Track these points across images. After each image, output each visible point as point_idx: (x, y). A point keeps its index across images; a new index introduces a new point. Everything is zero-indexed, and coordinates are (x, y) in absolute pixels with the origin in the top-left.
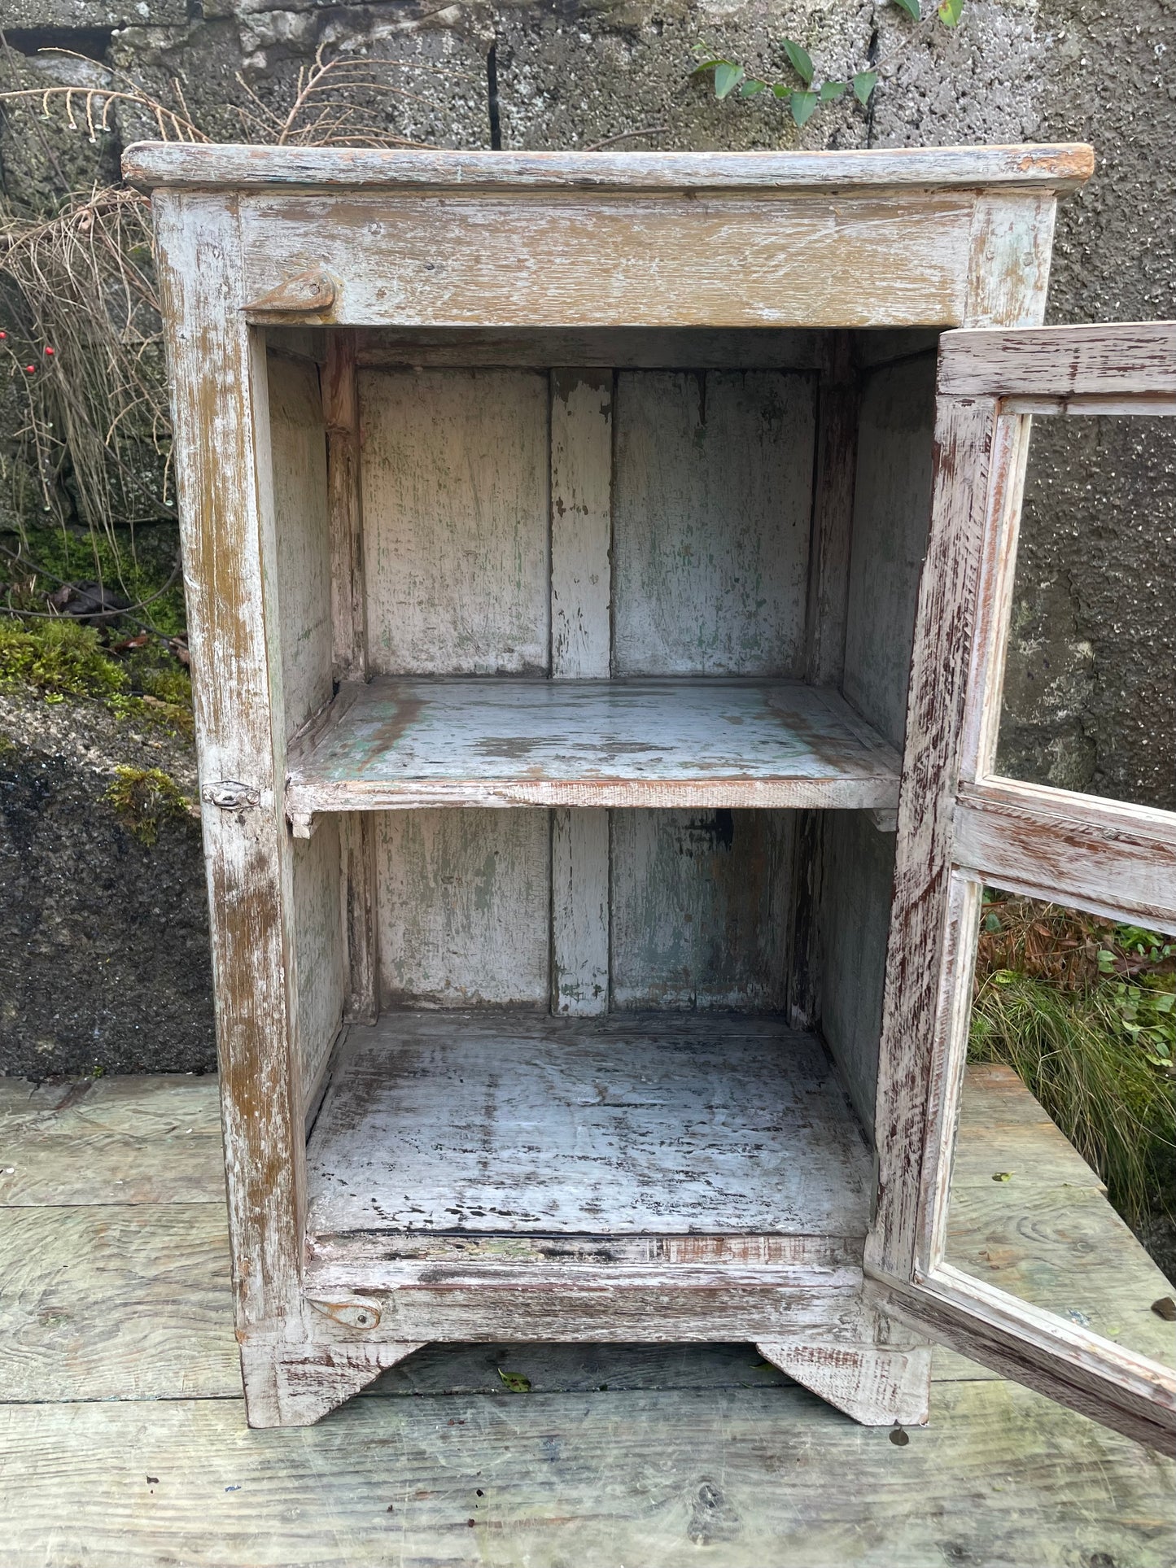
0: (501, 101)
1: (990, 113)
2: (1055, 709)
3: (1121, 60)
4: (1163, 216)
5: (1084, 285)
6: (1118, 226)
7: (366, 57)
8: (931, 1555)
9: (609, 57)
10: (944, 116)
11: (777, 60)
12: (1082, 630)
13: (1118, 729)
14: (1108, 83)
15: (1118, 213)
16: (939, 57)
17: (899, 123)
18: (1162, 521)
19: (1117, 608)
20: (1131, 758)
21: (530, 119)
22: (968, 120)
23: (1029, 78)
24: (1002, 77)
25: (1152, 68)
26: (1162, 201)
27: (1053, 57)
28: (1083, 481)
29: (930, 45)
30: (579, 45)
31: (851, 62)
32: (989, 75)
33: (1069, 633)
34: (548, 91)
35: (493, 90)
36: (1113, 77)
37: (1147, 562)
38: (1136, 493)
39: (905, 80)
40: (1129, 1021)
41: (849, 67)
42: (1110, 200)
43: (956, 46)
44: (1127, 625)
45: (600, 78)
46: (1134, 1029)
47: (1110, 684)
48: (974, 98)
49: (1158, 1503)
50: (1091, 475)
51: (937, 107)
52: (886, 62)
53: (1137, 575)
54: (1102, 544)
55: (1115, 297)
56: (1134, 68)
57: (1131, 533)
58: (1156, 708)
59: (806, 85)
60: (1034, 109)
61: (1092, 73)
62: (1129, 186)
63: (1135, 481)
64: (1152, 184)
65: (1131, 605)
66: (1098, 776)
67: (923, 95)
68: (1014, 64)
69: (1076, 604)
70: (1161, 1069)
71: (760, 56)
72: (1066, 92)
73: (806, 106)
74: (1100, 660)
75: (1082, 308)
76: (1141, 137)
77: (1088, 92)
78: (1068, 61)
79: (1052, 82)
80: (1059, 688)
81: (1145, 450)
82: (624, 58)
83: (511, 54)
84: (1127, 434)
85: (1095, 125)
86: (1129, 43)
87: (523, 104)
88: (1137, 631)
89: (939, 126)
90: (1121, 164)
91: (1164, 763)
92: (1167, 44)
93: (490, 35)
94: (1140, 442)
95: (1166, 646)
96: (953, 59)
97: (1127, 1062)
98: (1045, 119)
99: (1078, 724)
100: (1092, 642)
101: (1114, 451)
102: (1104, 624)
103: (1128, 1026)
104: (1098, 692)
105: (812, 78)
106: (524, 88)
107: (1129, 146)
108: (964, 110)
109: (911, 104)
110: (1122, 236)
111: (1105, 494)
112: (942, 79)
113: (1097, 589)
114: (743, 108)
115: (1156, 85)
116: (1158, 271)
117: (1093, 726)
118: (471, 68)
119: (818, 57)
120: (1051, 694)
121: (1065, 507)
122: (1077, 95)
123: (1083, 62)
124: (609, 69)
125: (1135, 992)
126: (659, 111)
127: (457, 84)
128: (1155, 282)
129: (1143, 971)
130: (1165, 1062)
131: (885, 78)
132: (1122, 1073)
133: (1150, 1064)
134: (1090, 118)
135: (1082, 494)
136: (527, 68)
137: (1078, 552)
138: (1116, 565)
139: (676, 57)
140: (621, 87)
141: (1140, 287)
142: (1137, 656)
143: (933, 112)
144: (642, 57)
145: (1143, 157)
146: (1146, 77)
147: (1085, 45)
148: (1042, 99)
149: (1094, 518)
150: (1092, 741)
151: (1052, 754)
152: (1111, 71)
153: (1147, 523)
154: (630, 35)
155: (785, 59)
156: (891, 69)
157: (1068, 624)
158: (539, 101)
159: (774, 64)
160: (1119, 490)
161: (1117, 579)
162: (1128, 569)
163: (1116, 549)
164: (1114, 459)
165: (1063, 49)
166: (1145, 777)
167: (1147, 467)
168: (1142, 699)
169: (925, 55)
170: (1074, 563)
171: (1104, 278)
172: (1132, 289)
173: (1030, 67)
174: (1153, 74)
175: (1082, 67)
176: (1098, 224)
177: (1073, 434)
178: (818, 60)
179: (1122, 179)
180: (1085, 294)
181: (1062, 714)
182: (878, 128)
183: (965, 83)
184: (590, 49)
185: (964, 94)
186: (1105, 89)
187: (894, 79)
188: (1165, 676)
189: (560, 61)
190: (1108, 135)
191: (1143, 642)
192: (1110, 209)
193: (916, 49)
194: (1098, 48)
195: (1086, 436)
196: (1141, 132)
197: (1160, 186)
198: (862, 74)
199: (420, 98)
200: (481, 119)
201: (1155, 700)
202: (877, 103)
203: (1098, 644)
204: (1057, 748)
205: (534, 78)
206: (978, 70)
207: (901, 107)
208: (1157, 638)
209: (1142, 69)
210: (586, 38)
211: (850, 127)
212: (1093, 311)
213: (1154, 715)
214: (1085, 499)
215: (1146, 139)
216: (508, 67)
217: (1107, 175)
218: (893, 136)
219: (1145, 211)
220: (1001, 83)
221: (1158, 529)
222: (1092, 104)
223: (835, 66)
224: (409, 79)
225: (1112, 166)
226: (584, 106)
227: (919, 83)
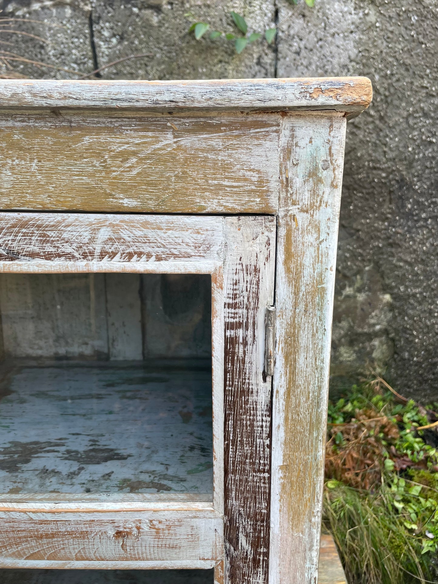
0: (96, 40)
1: (334, 49)
2: (374, 325)
3: (395, 24)
4: (417, 98)
5: (381, 130)
6: (396, 102)
7: (28, 18)
9: (148, 20)
10: (311, 50)
11: (230, 22)
12: (386, 289)
13: (404, 335)
14: (390, 35)
15: (396, 97)
16: (308, 22)
17: (290, 53)
18: (421, 240)
19: (402, 280)
20: (411, 348)
21: (110, 48)
22: (323, 52)
23: (352, 32)
24: (339, 32)
25: (410, 28)
26: (416, 92)
27: (363, 22)
28: (383, 221)
29: (304, 16)
30: (132, 13)
31: (265, 24)
32: (332, 31)
33: (380, 290)
34: (119, 35)
35: (92, 36)
36: (392, 32)
37: (415, 259)
38: (409, 227)
39: (292, 32)
40: (399, 501)
41: (265, 26)
42: (392, 90)
43: (316, 17)
44: (407, 287)
45: (144, 30)
46: (400, 506)
47: (400, 314)
48: (325, 41)
50: (387, 218)
51: (309, 46)
52: (283, 24)
53: (410, 264)
54: (393, 250)
55: (395, 136)
56: (402, 29)
57: (407, 245)
58: (422, 325)
59: (244, 34)
60: (355, 47)
61: (382, 30)
62: (400, 84)
63: (408, 221)
64: (412, 83)
65: (408, 278)
66: (396, 356)
67: (301, 40)
68: (344, 25)
69: (382, 277)
70: (411, 531)
71: (221, 20)
72: (369, 39)
73: (242, 44)
74: (394, 303)
75: (380, 141)
76: (406, 61)
77: (380, 39)
78: (370, 24)
79: (363, 34)
80: (376, 315)
81: (413, 207)
82: (155, 20)
83: (99, 18)
84: (403, 200)
85: (384, 55)
86: (399, 15)
87: (106, 41)
88: (411, 290)
89: (309, 54)
90: (397, 73)
91: (426, 350)
92: (418, 16)
93: (88, 8)
94: (410, 203)
95: (425, 297)
96: (315, 23)
97: (394, 528)
98: (360, 52)
99: (385, 332)
100: (391, 294)
101: (397, 207)
102: (396, 287)
103: (397, 505)
104: (394, 318)
105: (247, 31)
106: (106, 34)
107: (400, 64)
108: (321, 47)
109: (295, 44)
110: (398, 107)
111: (394, 227)
112: (310, 32)
113: (392, 270)
114: (214, 45)
115: (413, 36)
116: (415, 124)
117: (392, 333)
118: (80, 24)
119: (249, 21)
120: (372, 318)
121: (376, 233)
122: (375, 41)
123: (377, 25)
124: (147, 25)
125: (402, 483)
126: (173, 45)
127: (74, 31)
128: (414, 129)
129: (409, 467)
130: (414, 527)
131: (283, 32)
132: (391, 534)
133: (406, 528)
134: (381, 52)
135: (383, 227)
136: (107, 24)
137: (382, 253)
138: (400, 260)
139: (180, 20)
140: (154, 34)
141: (407, 131)
142: (412, 301)
143: (306, 48)
144: (164, 19)
145: (407, 70)
146: (408, 32)
147: (378, 17)
148: (358, 43)
149: (389, 238)
150: (393, 340)
151: (374, 345)
152: (391, 29)
153: (414, 241)
154: (158, 9)
155: (233, 22)
156: (285, 27)
157: (378, 286)
158: (114, 40)
159: (228, 24)
160: (400, 225)
161: (401, 267)
162: (406, 262)
163: (400, 252)
164: (397, 211)
165: (368, 18)
166: (417, 356)
167: (413, 215)
168: (415, 321)
169: (301, 21)
170: (380, 259)
171: (390, 127)
172: (403, 132)
173: (352, 27)
174: (411, 30)
175: (377, 27)
176: (387, 102)
177: (379, 199)
178: (249, 22)
179: (398, 80)
180: (381, 134)
181: (378, 327)
182: (280, 56)
183: (321, 33)
184: (138, 16)
185: (321, 40)
186: (388, 38)
187: (286, 33)
188: (425, 311)
189: (124, 20)
190: (390, 59)
191: (414, 295)
192: (391, 94)
193: (297, 18)
194: (384, 18)
195: (384, 201)
196: (406, 58)
197: (416, 84)
198: (270, 29)
199: (56, 38)
200: (86, 48)
201: (421, 321)
202: (279, 43)
203: (394, 296)
204: (376, 342)
205: (112, 28)
206: (327, 28)
207: (291, 46)
208: (421, 293)
209: (406, 28)
210: (135, 10)
211: (266, 54)
212: (385, 142)
213: (421, 328)
214: (385, 229)
215: (408, 61)
216: (98, 23)
217: (390, 78)
218: (287, 59)
219: (409, 96)
220: (338, 34)
221: (419, 243)
222: (382, 45)
223: (257, 25)
224: (50, 29)
225: (392, 74)
226: (136, 42)
227: (300, 34)
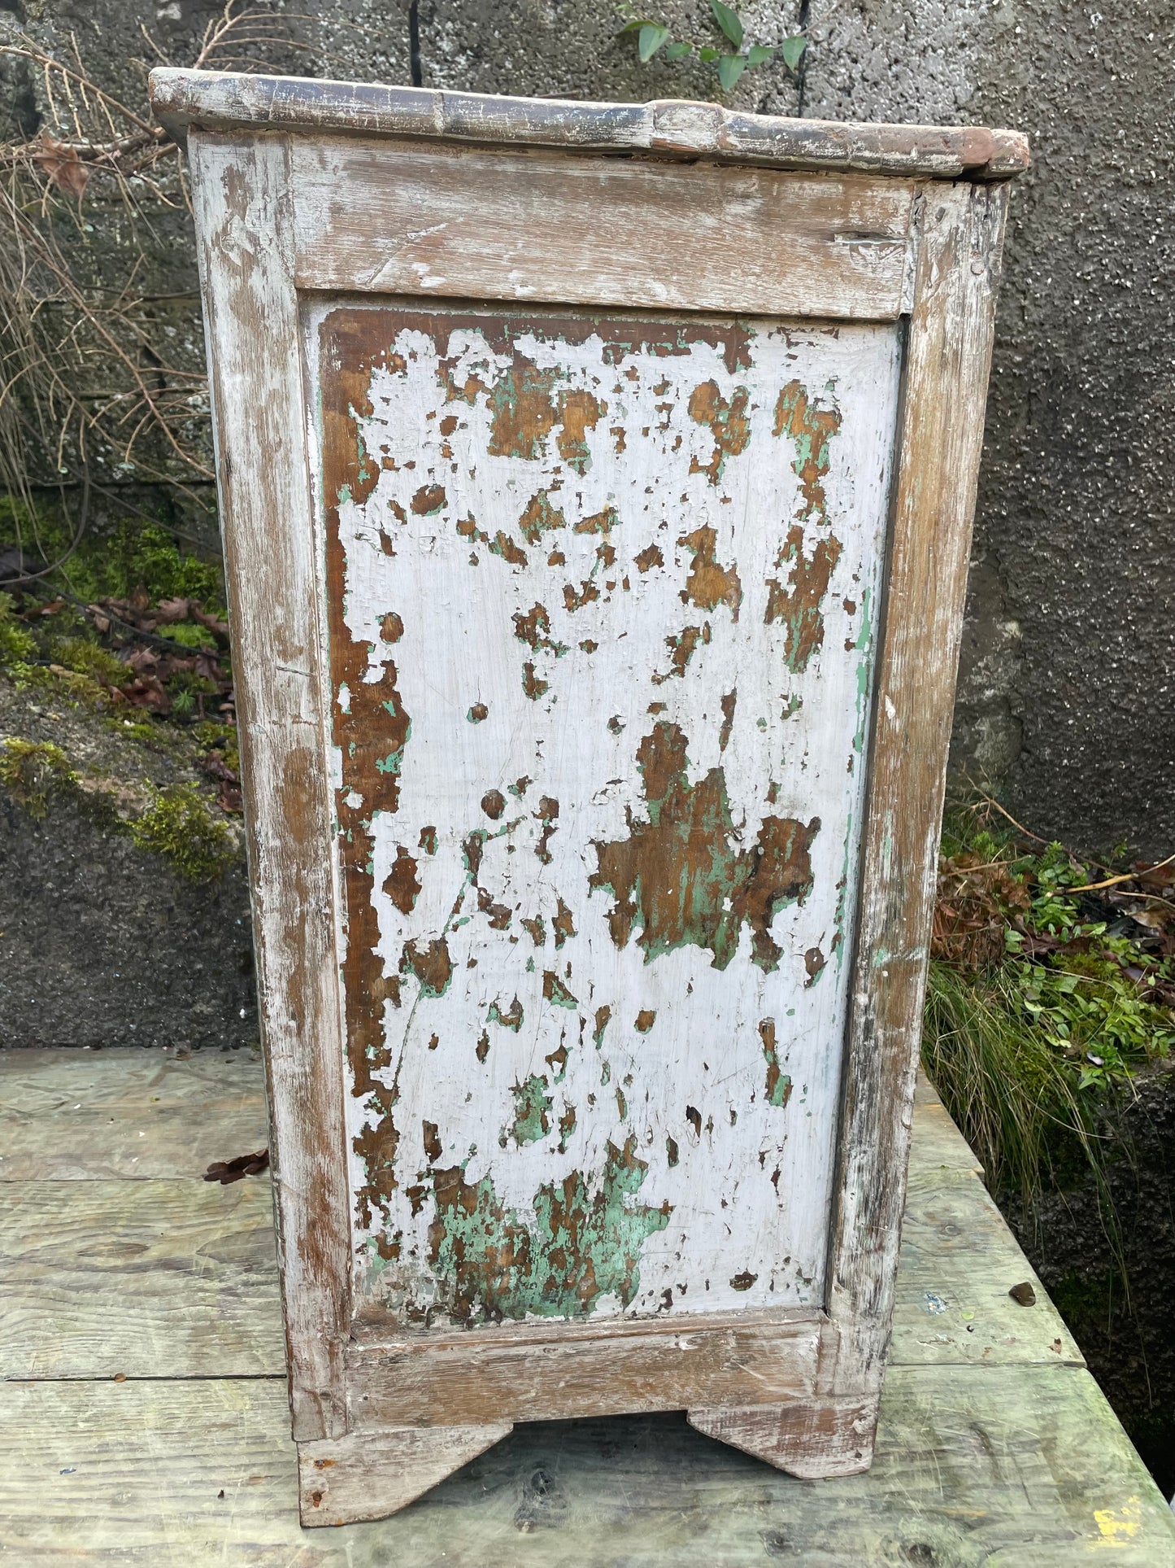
0: (423, 59)
1: (923, 82)
2: (981, 688)
3: (1055, 29)
4: (1097, 191)
5: (1016, 261)
6: (1051, 200)
7: (283, 10)
8: (752, 1544)
9: (534, 15)
10: (876, 84)
11: (706, 22)
12: (1010, 609)
13: (1045, 710)
14: (1043, 53)
15: (1051, 187)
16: (871, 22)
17: (831, 90)
18: (1091, 502)
19: (1045, 587)
20: (1057, 738)
21: (453, 77)
22: (900, 89)
23: (963, 46)
24: (935, 44)
25: (1087, 38)
26: (1095, 176)
27: (987, 25)
28: (1012, 461)
29: (862, 9)
31: (782, 26)
32: (922, 42)
33: (996, 612)
34: (472, 49)
35: (415, 47)
36: (1048, 47)
37: (1076, 543)
38: (1066, 473)
39: (836, 45)
40: (1033, 1002)
41: (780, 31)
42: (1043, 173)
43: (889, 11)
44: (1055, 605)
45: (525, 36)
46: (1035, 1009)
47: (1037, 664)
48: (907, 65)
49: (985, 1494)
50: (1021, 454)
51: (868, 74)
52: (817, 27)
53: (1065, 555)
54: (1031, 524)
55: (1047, 274)
56: (1070, 38)
57: (1060, 513)
58: (1083, 689)
59: (735, 48)
60: (968, 78)
61: (1026, 42)
62: (1062, 160)
63: (1064, 460)
64: (1086, 157)
65: (1059, 586)
66: (1024, 756)
67: (855, 61)
68: (948, 31)
69: (1004, 583)
70: (1059, 1050)
71: (688, 17)
72: (1000, 61)
73: (734, 70)
74: (1027, 640)
75: (1013, 284)
76: (1075, 109)
77: (1023, 61)
78: (1002, 29)
79: (986, 50)
80: (986, 667)
81: (1075, 430)
82: (549, 15)
83: (433, 10)
84: (1056, 413)
85: (1030, 96)
86: (1065, 11)
87: (444, 61)
88: (1065, 612)
89: (871, 93)
90: (1055, 137)
91: (1089, 744)
92: (1103, 13)
94: (1071, 421)
95: (1093, 626)
96: (886, 25)
97: (1026, 1043)
98: (979, 89)
99: (1005, 703)
100: (1020, 622)
101: (1043, 430)
102: (1033, 604)
103: (1030, 1007)
104: (1025, 672)
105: (741, 41)
106: (446, 46)
107: (1064, 118)
108: (897, 77)
109: (843, 70)
110: (1054, 211)
111: (1034, 473)
112: (875, 45)
113: (1025, 568)
114: (671, 71)
115: (1092, 56)
116: (1090, 247)
117: (1020, 705)
118: (392, 24)
119: (747, 19)
120: (978, 673)
121: (994, 486)
122: (1011, 65)
123: (1018, 30)
124: (534, 27)
125: (1040, 972)
126: (585, 72)
127: (378, 40)
128: (1087, 258)
129: (1052, 952)
130: (1064, 1043)
131: (817, 43)
132: (1019, 1054)
133: (1049, 1045)
134: (1024, 89)
135: (1011, 473)
136: (449, 25)
137: (1006, 531)
138: (1045, 545)
139: (603, 16)
140: (547, 47)
141: (1073, 263)
142: (1064, 637)
143: (864, 79)
144: (568, 15)
145: (1077, 129)
146: (1082, 47)
147: (1020, 13)
148: (976, 68)
149: (1023, 497)
150: (1019, 720)
151: (978, 732)
152: (1046, 40)
153: (1076, 504)
155: (714, 21)
156: (822, 33)
157: (995, 604)
158: (462, 60)
159: (703, 26)
160: (1048, 469)
161: (1045, 560)
162: (1056, 549)
163: (1045, 529)
164: (1043, 438)
165: (998, 16)
166: (1070, 756)
167: (1077, 448)
168: (1069, 679)
169: (857, 21)
170: (1002, 543)
171: (1036, 254)
172: (1064, 265)
173: (964, 34)
174: (1088, 44)
175: (1017, 36)
176: (1031, 198)
177: (1004, 413)
178: (748, 22)
179: (1056, 152)
180: (1017, 269)
181: (989, 693)
182: (809, 95)
183: (897, 48)
184: (514, 6)
185: (897, 61)
186: (1039, 59)
187: (825, 44)
188: (1091, 657)
189: (483, 17)
190: (1042, 106)
191: (1070, 623)
192: (1043, 183)
193: (848, 13)
194: (1033, 16)
195: (1015, 415)
196: (1076, 104)
197: (1094, 160)
198: (792, 38)
199: (341, 53)
200: (403, 77)
201: (1082, 681)
202: (808, 68)
203: (1026, 625)
204: (984, 727)
205: (457, 35)
206: (911, 37)
207: (832, 73)
208: (1084, 619)
209: (1078, 39)
211: (780, 93)
212: (1024, 287)
213: (1080, 695)
214: (1014, 478)
215: (1080, 111)
216: (430, 23)
217: (1041, 148)
218: (824, 103)
219: (1078, 185)
220: (934, 51)
221: (1087, 510)
222: (1026, 73)
223: (765, 29)
224: (328, 33)
225: (1045, 139)
226: (509, 65)
227: (850, 49)
